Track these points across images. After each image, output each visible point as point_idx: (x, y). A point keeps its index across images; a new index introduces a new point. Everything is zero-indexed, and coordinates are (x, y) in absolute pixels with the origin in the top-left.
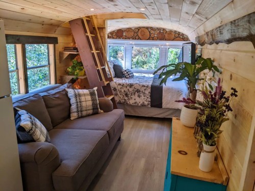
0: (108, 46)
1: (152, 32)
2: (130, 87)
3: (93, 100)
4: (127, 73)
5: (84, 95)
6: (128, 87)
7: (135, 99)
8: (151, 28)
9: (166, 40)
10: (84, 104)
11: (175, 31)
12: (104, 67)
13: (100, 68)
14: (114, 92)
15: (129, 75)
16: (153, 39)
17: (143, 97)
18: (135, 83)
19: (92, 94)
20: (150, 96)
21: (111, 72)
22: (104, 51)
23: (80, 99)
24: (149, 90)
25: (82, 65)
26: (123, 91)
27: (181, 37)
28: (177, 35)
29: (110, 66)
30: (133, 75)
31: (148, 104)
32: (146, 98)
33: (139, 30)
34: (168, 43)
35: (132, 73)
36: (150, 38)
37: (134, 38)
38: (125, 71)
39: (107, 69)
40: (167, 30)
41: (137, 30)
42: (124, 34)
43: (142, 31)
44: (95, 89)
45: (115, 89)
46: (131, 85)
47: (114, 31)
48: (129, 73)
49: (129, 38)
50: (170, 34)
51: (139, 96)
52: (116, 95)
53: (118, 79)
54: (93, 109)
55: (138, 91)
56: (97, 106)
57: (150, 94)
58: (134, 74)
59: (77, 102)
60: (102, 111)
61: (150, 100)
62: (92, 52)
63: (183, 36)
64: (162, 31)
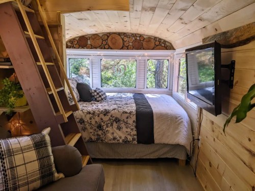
0: (68, 59)
1: (126, 39)
2: (105, 115)
3: (42, 158)
4: (98, 94)
5: (22, 150)
6: (102, 116)
7: (113, 133)
8: (124, 33)
9: (144, 49)
10: (21, 171)
11: (155, 38)
12: (62, 89)
13: (54, 91)
14: (80, 126)
15: (100, 96)
16: (128, 48)
17: (124, 129)
18: (111, 108)
19: (39, 145)
20: (136, 127)
21: (75, 94)
22: (60, 63)
23: (11, 162)
24: (134, 118)
25: (21, 88)
26: (93, 122)
27: (163, 45)
28: (157, 43)
29: (72, 85)
30: (106, 97)
31: (134, 139)
32: (129, 130)
33: (108, 37)
34: (147, 53)
35: (105, 94)
36: (124, 47)
37: (102, 47)
38: (95, 91)
39: (67, 91)
40: (145, 37)
41: (106, 37)
42: (89, 42)
43: (113, 38)
44: (46, 132)
45: (82, 121)
46: (106, 113)
47: (74, 39)
48: (100, 94)
49: (96, 48)
50: (149, 41)
51: (119, 128)
52: (84, 129)
53: (85, 104)
54: (42, 177)
55: (117, 120)
56: (50, 169)
57: (135, 124)
58: (107, 94)
59: (4, 170)
60: (62, 175)
61: (135, 133)
62: (38, 63)
63: (165, 44)
64: (138, 38)
